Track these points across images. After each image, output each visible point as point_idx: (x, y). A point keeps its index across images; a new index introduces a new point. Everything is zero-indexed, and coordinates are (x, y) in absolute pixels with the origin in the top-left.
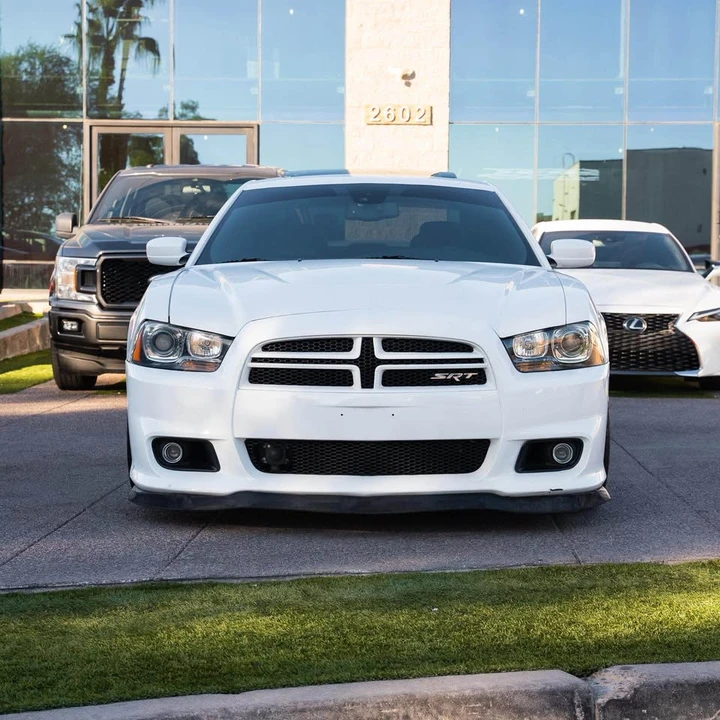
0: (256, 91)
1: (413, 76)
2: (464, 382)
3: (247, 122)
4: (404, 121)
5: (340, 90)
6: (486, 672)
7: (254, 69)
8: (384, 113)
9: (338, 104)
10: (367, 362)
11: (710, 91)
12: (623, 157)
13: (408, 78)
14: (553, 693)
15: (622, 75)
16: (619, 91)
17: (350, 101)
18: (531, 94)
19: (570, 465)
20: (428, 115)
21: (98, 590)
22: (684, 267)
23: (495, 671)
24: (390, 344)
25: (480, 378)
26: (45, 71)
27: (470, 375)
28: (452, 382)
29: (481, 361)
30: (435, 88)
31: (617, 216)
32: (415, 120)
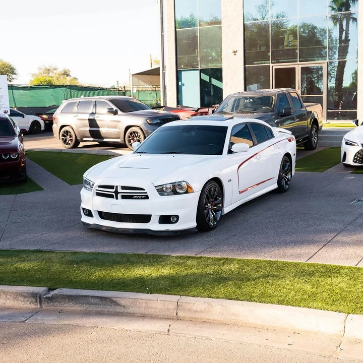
2: (142, 198)
10: (117, 193)
19: (176, 222)
24: (123, 188)
25: (147, 197)
27: (143, 197)
28: (138, 198)
29: (146, 193)
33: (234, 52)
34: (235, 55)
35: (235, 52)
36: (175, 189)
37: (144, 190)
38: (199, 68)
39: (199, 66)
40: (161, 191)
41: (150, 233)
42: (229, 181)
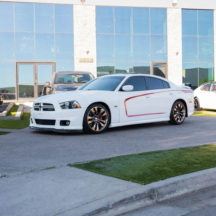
0: (54, 55)
1: (89, 52)
3: (52, 62)
4: (87, 61)
5: (73, 55)
9: (72, 58)
10: (40, 107)
11: (149, 56)
13: (88, 52)
15: (132, 52)
16: (131, 55)
17: (75, 57)
18: (113, 56)
19: (69, 125)
20: (92, 60)
24: (44, 104)
25: (54, 110)
28: (50, 110)
29: (54, 107)
30: (93, 54)
32: (90, 61)
36: (71, 105)
37: (53, 105)
41: (54, 131)
42: (115, 107)
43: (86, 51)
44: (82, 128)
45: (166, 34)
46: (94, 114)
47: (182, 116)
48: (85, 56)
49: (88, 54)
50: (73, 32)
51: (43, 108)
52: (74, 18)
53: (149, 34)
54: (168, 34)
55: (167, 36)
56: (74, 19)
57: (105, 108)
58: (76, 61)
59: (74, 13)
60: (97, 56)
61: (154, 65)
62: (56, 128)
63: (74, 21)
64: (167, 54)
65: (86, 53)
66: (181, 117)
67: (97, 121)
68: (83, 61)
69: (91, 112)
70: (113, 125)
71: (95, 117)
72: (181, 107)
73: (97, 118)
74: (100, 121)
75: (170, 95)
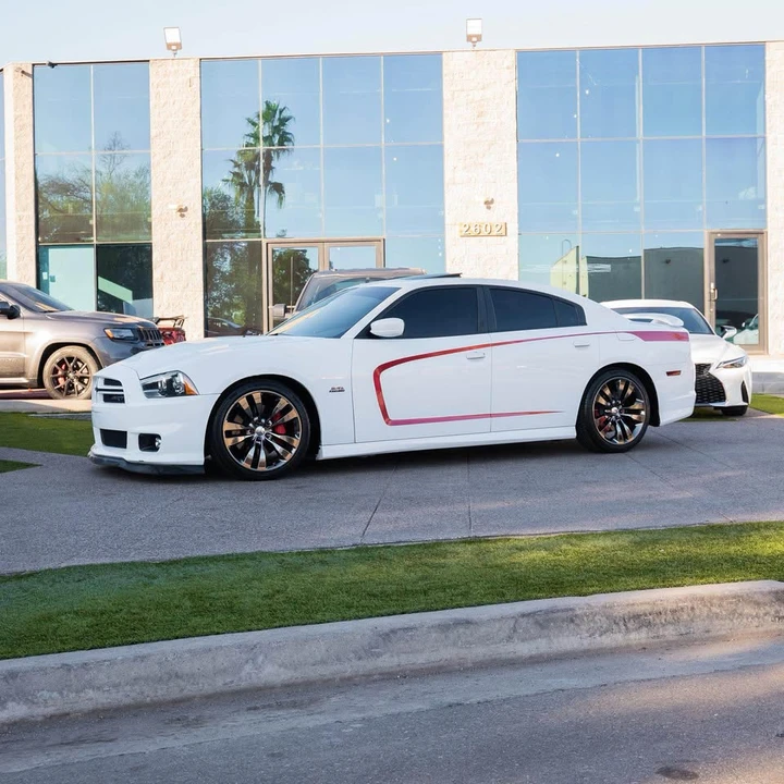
0: (382, 215)
1: (492, 202)
3: (376, 237)
4: (486, 233)
5: (441, 213)
6: (729, 582)
7: (380, 200)
8: (473, 229)
9: (440, 223)
11: (700, 209)
12: (642, 254)
13: (488, 203)
14: (777, 592)
15: (638, 199)
16: (637, 209)
17: (448, 220)
18: (575, 212)
20: (503, 230)
21: (438, 543)
22: (708, 330)
23: (734, 581)
24: (107, 381)
26: (213, 205)
28: (117, 401)
29: (123, 391)
30: (508, 209)
31: (638, 297)
32: (494, 233)
33: (180, 210)
34: (182, 216)
35: (182, 211)
36: (172, 388)
37: (121, 385)
38: (95, 242)
39: (94, 238)
40: (150, 388)
41: (123, 465)
42: (333, 390)
43: (484, 200)
44: (203, 459)
45: (762, 134)
46: (250, 413)
47: (632, 424)
48: (481, 216)
49: (489, 208)
50: (441, 138)
51: (105, 395)
52: (446, 95)
53: (701, 134)
54: (768, 131)
55: (765, 138)
56: (445, 97)
57: (291, 395)
58: (452, 234)
59: (444, 78)
60: (519, 214)
61: (717, 241)
62: (128, 458)
63: (445, 104)
64: (764, 202)
65: (485, 206)
66: (626, 428)
67: (263, 437)
68: (472, 232)
69: (238, 409)
70: (327, 451)
71: (257, 424)
72: (629, 391)
73: (265, 426)
74: (274, 438)
75: (576, 350)
